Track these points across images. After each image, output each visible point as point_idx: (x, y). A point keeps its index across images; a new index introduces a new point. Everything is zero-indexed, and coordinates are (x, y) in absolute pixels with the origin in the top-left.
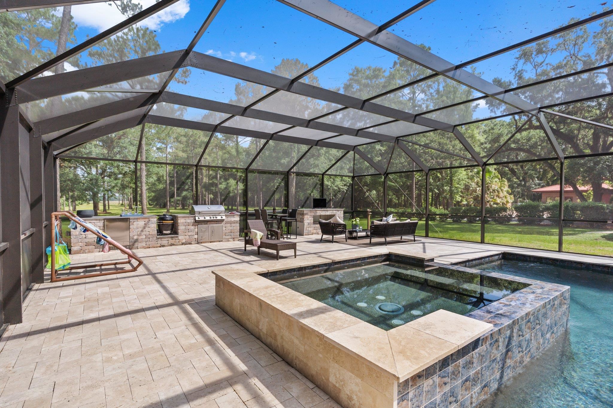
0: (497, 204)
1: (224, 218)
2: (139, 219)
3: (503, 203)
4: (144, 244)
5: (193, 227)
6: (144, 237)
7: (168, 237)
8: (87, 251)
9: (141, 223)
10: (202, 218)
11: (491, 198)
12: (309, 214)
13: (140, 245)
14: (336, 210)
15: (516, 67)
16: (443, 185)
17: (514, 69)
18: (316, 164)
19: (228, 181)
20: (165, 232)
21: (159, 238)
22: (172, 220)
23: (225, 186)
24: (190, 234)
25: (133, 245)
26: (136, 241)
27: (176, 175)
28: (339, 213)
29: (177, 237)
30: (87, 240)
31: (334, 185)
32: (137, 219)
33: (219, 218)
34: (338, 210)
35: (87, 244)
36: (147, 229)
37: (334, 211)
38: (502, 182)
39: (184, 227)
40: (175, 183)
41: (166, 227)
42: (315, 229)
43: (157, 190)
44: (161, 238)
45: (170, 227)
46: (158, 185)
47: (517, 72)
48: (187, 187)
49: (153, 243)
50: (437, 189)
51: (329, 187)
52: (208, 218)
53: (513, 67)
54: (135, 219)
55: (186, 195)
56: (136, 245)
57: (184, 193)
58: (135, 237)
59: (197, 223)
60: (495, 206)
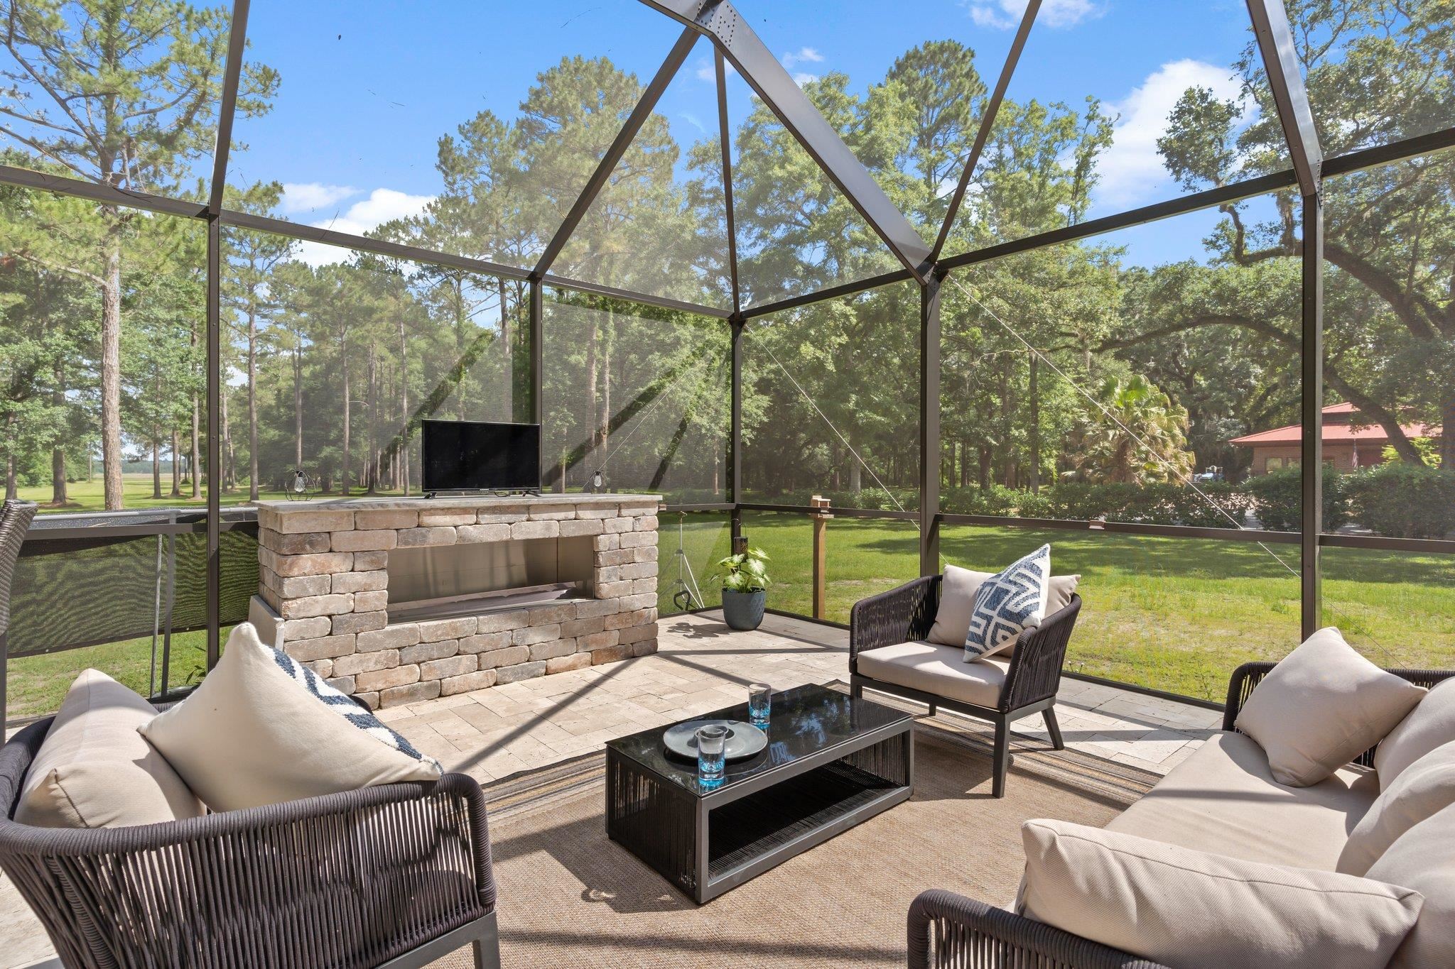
0: (1157, 476)
3: (1172, 475)
11: (1140, 459)
12: (344, 538)
14: (598, 506)
15: (1248, 58)
16: (1007, 426)
18: (667, 366)
27: (300, 402)
31: (717, 424)
34: (619, 506)
37: (586, 515)
38: (1173, 413)
40: (299, 423)
42: (410, 654)
50: (992, 436)
51: (703, 431)
53: (1240, 59)
60: (1152, 480)
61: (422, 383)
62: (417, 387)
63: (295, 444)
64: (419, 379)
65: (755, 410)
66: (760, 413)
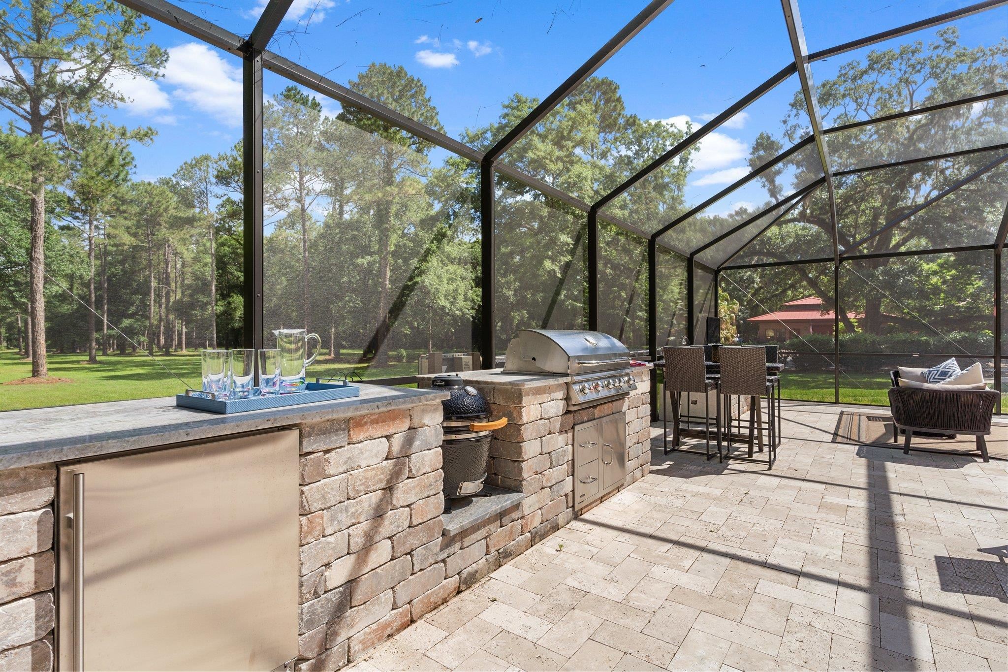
3: (726, 339)
5: (561, 441)
17: (785, 122)
19: (231, 300)
21: (453, 540)
23: (222, 308)
24: (554, 474)
38: (731, 304)
39: (537, 447)
43: (57, 317)
44: (463, 534)
46: (59, 306)
47: (788, 128)
48: (132, 310)
55: (131, 326)
57: (126, 322)
59: (572, 415)
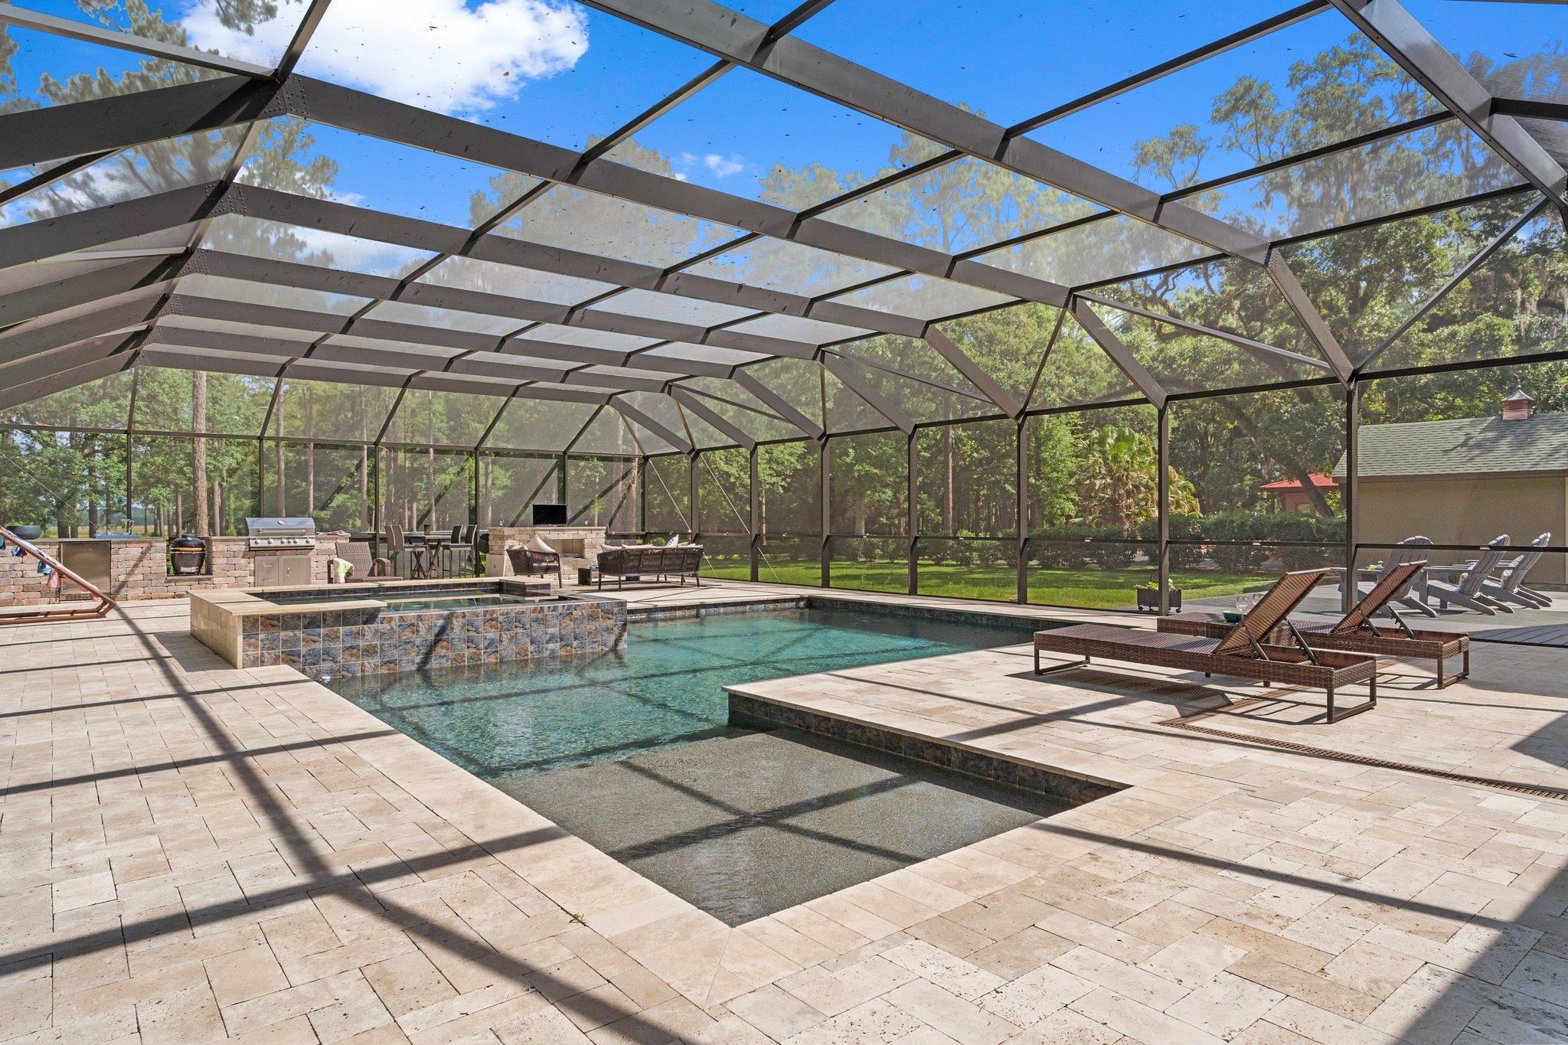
1: (312, 542)
2: (130, 543)
4: (140, 592)
5: (243, 561)
6: (141, 577)
7: (190, 580)
8: (24, 601)
9: (135, 551)
10: (262, 543)
12: (517, 536)
13: (131, 593)
14: (584, 530)
20: (183, 569)
21: (170, 581)
22: (201, 545)
24: (237, 573)
25: (118, 592)
26: (124, 584)
28: (594, 535)
29: (210, 579)
30: (25, 581)
32: (126, 543)
33: (301, 542)
34: (591, 530)
35: (27, 589)
36: (145, 562)
37: (581, 532)
39: (225, 561)
41: (188, 560)
44: (176, 581)
45: (197, 560)
49: (161, 589)
52: (275, 543)
54: (121, 543)
56: (123, 592)
58: (122, 578)
59: (252, 552)
61: (444, 425)
62: (439, 430)
63: (306, 493)
64: (442, 421)
65: (787, 457)
66: (793, 460)
